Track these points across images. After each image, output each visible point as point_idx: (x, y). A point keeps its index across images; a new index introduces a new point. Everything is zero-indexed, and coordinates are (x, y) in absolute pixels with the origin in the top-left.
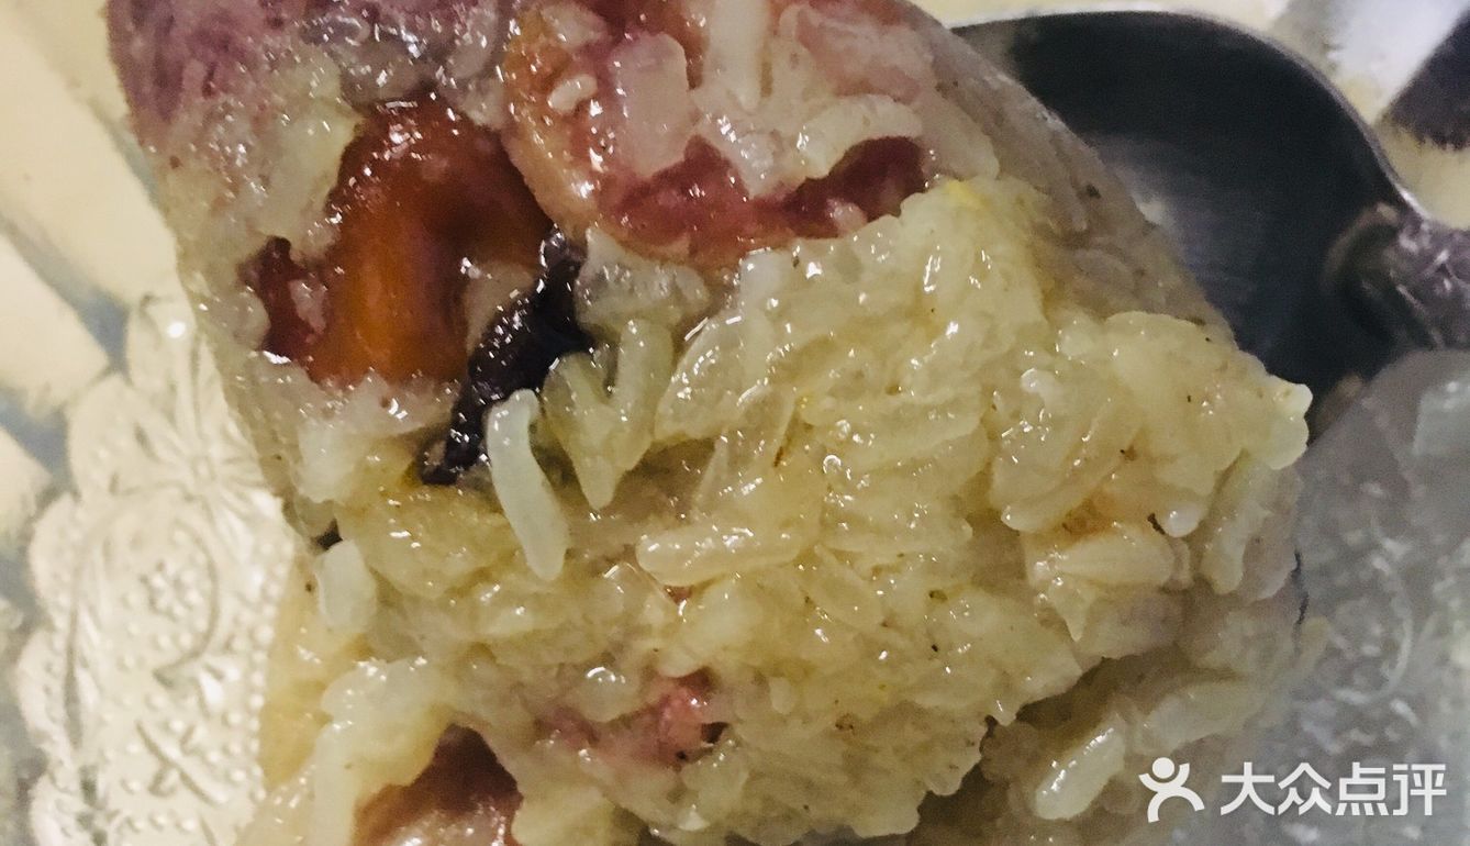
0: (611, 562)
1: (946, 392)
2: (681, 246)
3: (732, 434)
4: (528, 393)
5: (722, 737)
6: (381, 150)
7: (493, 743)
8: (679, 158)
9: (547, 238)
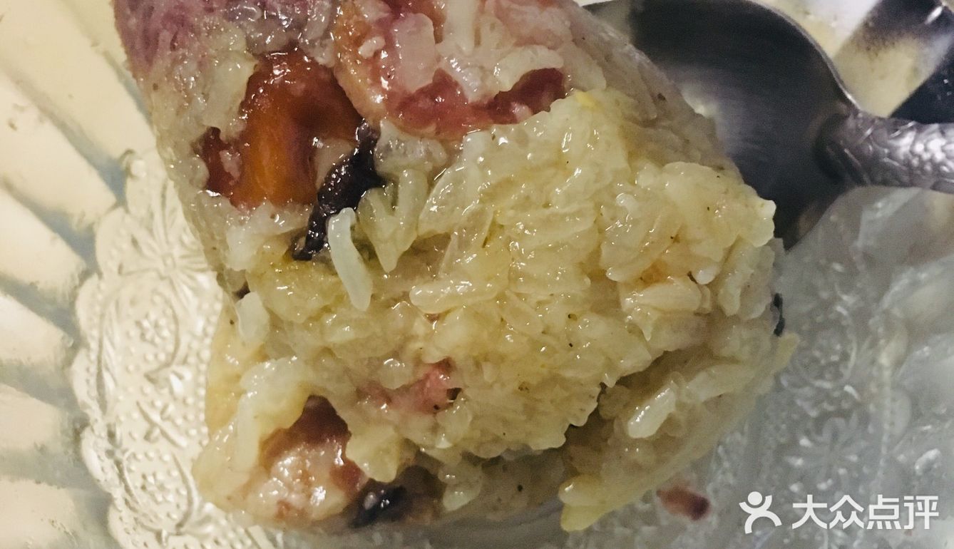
0: (396, 301)
1: (574, 207)
2: (431, 129)
3: (460, 231)
4: (350, 209)
5: (458, 397)
6: (268, 78)
7: (334, 403)
8: (429, 81)
9: (360, 126)
